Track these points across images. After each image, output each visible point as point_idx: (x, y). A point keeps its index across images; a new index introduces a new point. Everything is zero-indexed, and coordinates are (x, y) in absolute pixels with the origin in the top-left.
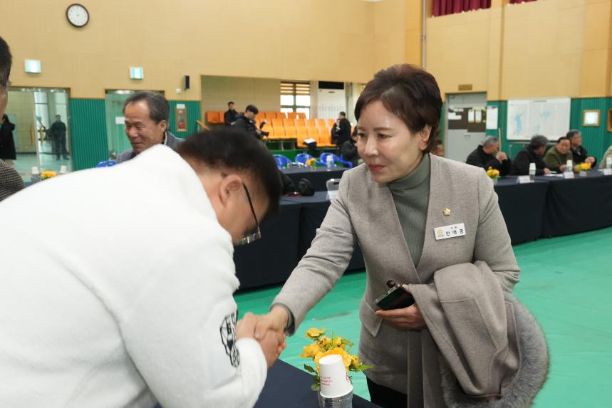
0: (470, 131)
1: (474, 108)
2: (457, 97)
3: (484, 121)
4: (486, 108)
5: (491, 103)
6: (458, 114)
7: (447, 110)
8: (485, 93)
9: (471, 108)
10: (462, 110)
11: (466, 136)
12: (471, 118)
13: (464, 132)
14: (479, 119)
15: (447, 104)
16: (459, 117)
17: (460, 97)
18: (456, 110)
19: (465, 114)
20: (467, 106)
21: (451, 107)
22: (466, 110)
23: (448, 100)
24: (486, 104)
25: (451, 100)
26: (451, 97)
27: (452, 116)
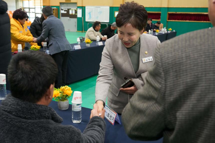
0: (70, 18)
1: (72, 9)
2: (64, 4)
3: (76, 14)
4: (77, 9)
5: (78, 7)
6: (65, 11)
7: (60, 9)
8: (76, 3)
9: (70, 9)
10: (67, 9)
11: (69, 19)
12: (70, 13)
13: (68, 18)
14: (74, 13)
15: (60, 6)
16: (66, 12)
17: (66, 4)
18: (64, 9)
19: (68, 11)
20: (69, 8)
21: (62, 8)
22: (69, 10)
23: (61, 5)
24: (77, 8)
25: (62, 5)
26: (62, 4)
27: (63, 12)
